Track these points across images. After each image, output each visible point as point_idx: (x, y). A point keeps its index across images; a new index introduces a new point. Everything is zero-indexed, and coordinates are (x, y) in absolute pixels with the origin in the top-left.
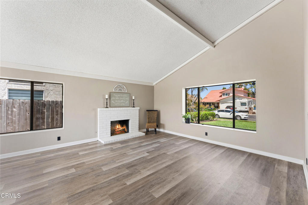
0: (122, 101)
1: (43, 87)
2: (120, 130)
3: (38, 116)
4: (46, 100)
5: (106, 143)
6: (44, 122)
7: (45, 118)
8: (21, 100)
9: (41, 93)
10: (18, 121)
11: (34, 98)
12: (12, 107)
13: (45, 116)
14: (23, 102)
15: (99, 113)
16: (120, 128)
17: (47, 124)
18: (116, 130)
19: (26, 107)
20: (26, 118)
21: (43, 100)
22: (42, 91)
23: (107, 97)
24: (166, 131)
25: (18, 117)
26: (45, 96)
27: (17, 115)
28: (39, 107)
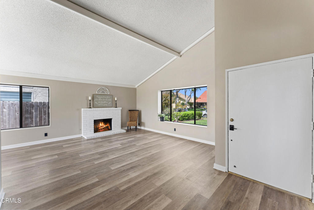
0: (105, 102)
1: (31, 89)
2: (103, 128)
3: (27, 116)
4: (34, 102)
5: (88, 138)
6: (33, 121)
7: (33, 118)
8: (11, 102)
9: (30, 95)
10: (8, 121)
11: (23, 100)
12: (3, 108)
13: (33, 116)
14: (12, 104)
15: (83, 112)
16: (104, 126)
17: (35, 123)
18: (99, 128)
19: (15, 108)
20: (16, 118)
21: (31, 101)
22: (31, 93)
23: (90, 98)
24: (146, 129)
25: (8, 116)
26: (33, 97)
27: (7, 114)
28: (28, 107)
